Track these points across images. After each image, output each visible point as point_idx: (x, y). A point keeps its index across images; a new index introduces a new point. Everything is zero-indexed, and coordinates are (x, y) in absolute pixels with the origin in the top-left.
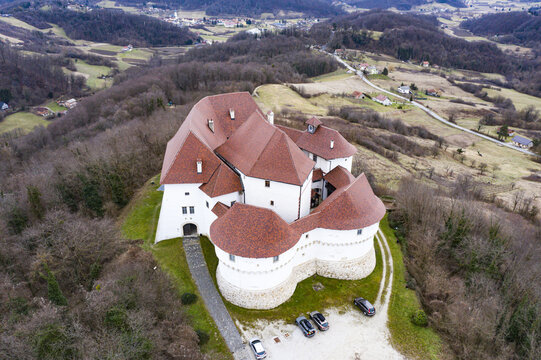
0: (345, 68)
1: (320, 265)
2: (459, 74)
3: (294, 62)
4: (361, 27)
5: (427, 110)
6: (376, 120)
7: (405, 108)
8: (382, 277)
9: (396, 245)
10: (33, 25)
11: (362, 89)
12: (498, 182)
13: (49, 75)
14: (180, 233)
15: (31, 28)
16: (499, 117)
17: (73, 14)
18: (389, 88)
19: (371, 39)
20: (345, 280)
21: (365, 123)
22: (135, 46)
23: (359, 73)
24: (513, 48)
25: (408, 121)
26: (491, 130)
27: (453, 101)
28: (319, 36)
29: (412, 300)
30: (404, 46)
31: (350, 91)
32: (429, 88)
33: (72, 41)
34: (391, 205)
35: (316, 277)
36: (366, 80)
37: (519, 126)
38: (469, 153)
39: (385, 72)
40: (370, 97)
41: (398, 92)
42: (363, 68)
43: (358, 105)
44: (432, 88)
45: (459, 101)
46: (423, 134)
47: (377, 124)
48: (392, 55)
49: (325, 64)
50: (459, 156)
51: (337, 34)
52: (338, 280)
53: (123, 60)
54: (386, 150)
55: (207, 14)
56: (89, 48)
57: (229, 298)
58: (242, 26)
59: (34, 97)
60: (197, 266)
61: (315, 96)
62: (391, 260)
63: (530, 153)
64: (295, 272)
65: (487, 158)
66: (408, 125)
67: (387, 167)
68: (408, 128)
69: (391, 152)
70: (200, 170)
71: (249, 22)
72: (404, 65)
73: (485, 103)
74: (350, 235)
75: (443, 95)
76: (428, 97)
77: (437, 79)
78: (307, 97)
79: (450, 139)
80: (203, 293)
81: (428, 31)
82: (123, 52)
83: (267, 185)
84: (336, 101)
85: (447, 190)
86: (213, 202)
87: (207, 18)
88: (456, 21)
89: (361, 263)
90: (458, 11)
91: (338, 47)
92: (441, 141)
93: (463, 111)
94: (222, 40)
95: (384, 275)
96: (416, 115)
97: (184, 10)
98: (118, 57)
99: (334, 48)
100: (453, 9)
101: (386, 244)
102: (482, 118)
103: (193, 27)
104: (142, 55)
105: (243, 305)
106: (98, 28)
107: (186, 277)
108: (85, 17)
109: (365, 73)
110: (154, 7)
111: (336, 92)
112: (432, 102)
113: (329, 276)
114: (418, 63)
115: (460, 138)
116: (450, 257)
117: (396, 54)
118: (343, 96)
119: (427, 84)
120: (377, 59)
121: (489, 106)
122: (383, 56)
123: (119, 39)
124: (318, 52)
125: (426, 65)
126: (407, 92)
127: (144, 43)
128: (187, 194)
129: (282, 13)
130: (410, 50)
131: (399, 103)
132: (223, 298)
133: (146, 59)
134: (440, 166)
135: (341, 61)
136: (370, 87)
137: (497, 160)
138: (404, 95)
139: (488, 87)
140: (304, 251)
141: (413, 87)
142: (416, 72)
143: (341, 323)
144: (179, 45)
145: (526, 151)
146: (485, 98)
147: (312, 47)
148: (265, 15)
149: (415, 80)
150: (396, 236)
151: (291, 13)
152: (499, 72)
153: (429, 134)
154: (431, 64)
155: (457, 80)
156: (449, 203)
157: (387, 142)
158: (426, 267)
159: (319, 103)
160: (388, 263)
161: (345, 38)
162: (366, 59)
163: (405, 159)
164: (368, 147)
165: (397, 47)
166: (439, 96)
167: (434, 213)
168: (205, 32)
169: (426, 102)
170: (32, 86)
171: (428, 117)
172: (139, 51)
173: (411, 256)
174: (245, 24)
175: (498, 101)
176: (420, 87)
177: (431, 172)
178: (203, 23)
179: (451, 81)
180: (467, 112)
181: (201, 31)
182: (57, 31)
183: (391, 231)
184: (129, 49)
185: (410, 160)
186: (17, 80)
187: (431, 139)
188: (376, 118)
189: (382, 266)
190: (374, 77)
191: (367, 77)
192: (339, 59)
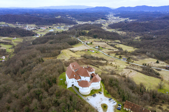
0: (81, 42)
1: (93, 88)
2: (109, 41)
3: (68, 42)
4: (83, 30)
5: (103, 52)
6: (92, 58)
7: (98, 53)
8: (102, 89)
11: (86, 48)
12: (120, 70)
14: (71, 86)
16: (119, 53)
18: (93, 47)
19: (86, 33)
21: (90, 58)
22: (17, 37)
23: (85, 43)
24: (121, 32)
25: (99, 56)
26: (118, 56)
29: (106, 91)
30: (95, 34)
31: (84, 49)
32: (103, 46)
35: (93, 90)
37: (124, 55)
38: (113, 63)
39: (91, 43)
40: (89, 51)
41: (95, 48)
43: (87, 53)
45: (110, 49)
46: (103, 59)
48: (92, 37)
50: (111, 64)
53: (14, 42)
55: (36, 25)
56: (2, 39)
58: (48, 29)
60: (76, 90)
61: (76, 52)
62: (103, 86)
63: (126, 62)
64: (90, 89)
65: (117, 64)
67: (97, 69)
68: (100, 58)
69: (97, 66)
70: (74, 76)
71: (50, 28)
72: (95, 40)
73: (116, 49)
74: (97, 83)
75: (106, 48)
77: (104, 43)
78: (74, 52)
79: (109, 60)
80: (78, 94)
82: (13, 39)
83: (85, 77)
84: (82, 53)
85: (110, 73)
86: (77, 81)
88: (107, 25)
89: (99, 87)
90: (107, 21)
91: (78, 36)
92: (107, 61)
93: (111, 52)
96: (101, 54)
98: (13, 41)
100: (105, 21)
101: (101, 84)
102: (115, 53)
103: (33, 30)
104: (20, 40)
106: (4, 33)
107: (75, 92)
109: (87, 43)
110: (19, 23)
111: (81, 50)
112: (104, 50)
114: (99, 39)
115: (111, 59)
116: (111, 85)
118: (83, 51)
119: (102, 45)
120: (89, 39)
121: (117, 50)
122: (90, 37)
123: (11, 35)
126: (98, 48)
127: (20, 36)
128: (73, 80)
129: (59, 24)
130: (96, 36)
131: (96, 51)
133: (21, 41)
134: (108, 67)
135: (80, 40)
136: (88, 47)
137: (119, 64)
138: (97, 49)
139: (116, 45)
141: (99, 47)
142: (99, 42)
143: (98, 95)
144: (30, 36)
145: (125, 61)
146: (116, 47)
147: (71, 36)
148: (54, 25)
149: (99, 44)
150: (103, 83)
151: (62, 24)
152: (119, 40)
154: (102, 39)
155: (109, 43)
156: (110, 76)
157: (96, 63)
158: (108, 86)
159: (78, 53)
161: (80, 33)
162: (86, 39)
163: (100, 67)
164: (92, 65)
165: (93, 35)
167: (108, 78)
168: (37, 31)
169: (102, 50)
171: (103, 54)
172: (18, 39)
173: (105, 85)
175: (119, 48)
177: (106, 69)
178: (36, 28)
179: (107, 43)
180: (112, 52)
181: (36, 31)
184: (15, 38)
185: (101, 67)
187: (105, 60)
189: (101, 87)
190: (89, 44)
191: (87, 45)
192: (79, 39)
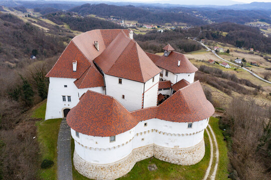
0: (205, 48)
1: (157, 150)
2: (270, 56)
3: (178, 44)
4: (216, 29)
5: (251, 72)
7: (238, 70)
8: (208, 165)
9: (223, 142)
10: (56, 23)
11: (214, 59)
13: (57, 44)
15: (54, 24)
17: (74, 19)
18: (229, 60)
19: (221, 35)
20: (176, 165)
21: (213, 74)
23: (213, 51)
25: (239, 76)
27: (267, 69)
28: (193, 33)
30: (239, 40)
31: (207, 60)
32: (253, 61)
33: (72, 31)
34: (222, 114)
36: (216, 55)
39: (228, 52)
40: (218, 63)
41: (234, 62)
42: (215, 49)
43: (211, 66)
44: (255, 61)
45: (270, 69)
46: (248, 83)
47: (221, 75)
48: (233, 44)
49: (195, 46)
50: (270, 97)
51: (202, 32)
52: (170, 163)
54: (224, 88)
55: (138, 22)
57: (77, 168)
58: (155, 28)
59: (48, 54)
62: (217, 153)
64: (135, 152)
66: (239, 78)
67: (224, 97)
68: (239, 80)
69: (227, 90)
70: (75, 69)
71: (158, 27)
72: (239, 50)
74: (182, 127)
75: (261, 65)
76: (252, 66)
77: (258, 58)
79: (265, 88)
81: (254, 33)
83: (120, 82)
84: (198, 63)
87: (138, 24)
88: (270, 31)
89: (191, 151)
90: (270, 26)
91: (203, 38)
92: (259, 88)
94: (144, 34)
95: (210, 164)
96: (245, 74)
97: (127, 20)
99: (201, 38)
100: (268, 25)
101: (215, 140)
103: (131, 28)
105: (86, 175)
108: (79, 20)
109: (216, 51)
110: (114, 18)
111: (199, 59)
112: (254, 69)
113: (164, 159)
114: (247, 49)
115: (270, 88)
117: (235, 44)
118: (203, 61)
119: (252, 59)
120: (224, 46)
122: (228, 44)
124: (192, 40)
125: (252, 50)
126: (240, 62)
128: (66, 86)
129: (176, 24)
130: (243, 42)
131: (235, 68)
132: (73, 167)
136: (219, 58)
138: (238, 64)
140: (143, 136)
141: (244, 60)
142: (246, 53)
147: (189, 38)
148: (167, 24)
149: (245, 57)
150: (224, 135)
151: (181, 24)
153: (252, 84)
154: (254, 50)
155: (270, 59)
157: (226, 85)
158: (247, 161)
160: (215, 155)
161: (207, 34)
162: (218, 45)
164: (214, 86)
165: (236, 40)
166: (258, 66)
168: (136, 30)
169: (251, 68)
170: (48, 49)
171: (251, 76)
173: (234, 152)
174: (156, 27)
176: (247, 60)
177: (253, 103)
178: (136, 26)
179: (266, 59)
181: (134, 30)
182: (66, 26)
183: (220, 132)
186: (42, 46)
187: (253, 87)
188: (220, 72)
189: (210, 157)
190: (221, 54)
191: (217, 54)
192: (203, 44)
